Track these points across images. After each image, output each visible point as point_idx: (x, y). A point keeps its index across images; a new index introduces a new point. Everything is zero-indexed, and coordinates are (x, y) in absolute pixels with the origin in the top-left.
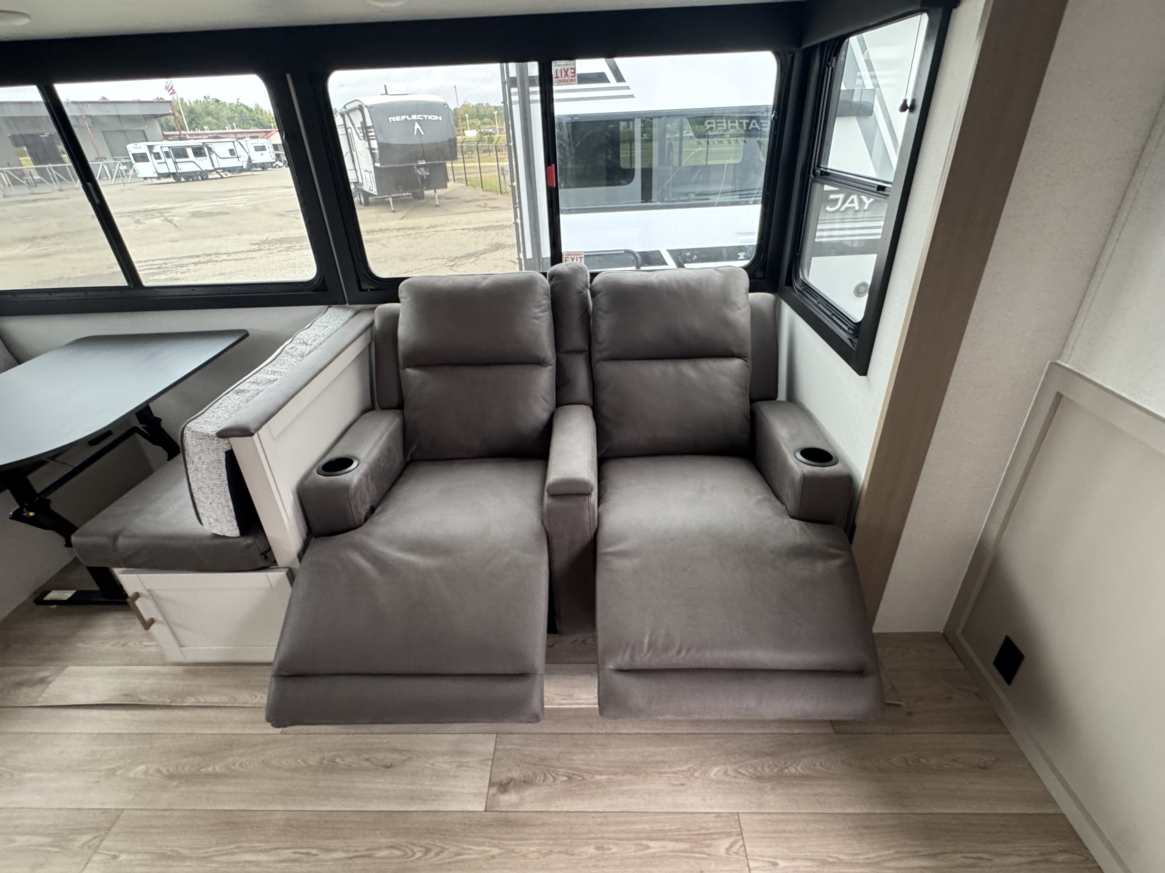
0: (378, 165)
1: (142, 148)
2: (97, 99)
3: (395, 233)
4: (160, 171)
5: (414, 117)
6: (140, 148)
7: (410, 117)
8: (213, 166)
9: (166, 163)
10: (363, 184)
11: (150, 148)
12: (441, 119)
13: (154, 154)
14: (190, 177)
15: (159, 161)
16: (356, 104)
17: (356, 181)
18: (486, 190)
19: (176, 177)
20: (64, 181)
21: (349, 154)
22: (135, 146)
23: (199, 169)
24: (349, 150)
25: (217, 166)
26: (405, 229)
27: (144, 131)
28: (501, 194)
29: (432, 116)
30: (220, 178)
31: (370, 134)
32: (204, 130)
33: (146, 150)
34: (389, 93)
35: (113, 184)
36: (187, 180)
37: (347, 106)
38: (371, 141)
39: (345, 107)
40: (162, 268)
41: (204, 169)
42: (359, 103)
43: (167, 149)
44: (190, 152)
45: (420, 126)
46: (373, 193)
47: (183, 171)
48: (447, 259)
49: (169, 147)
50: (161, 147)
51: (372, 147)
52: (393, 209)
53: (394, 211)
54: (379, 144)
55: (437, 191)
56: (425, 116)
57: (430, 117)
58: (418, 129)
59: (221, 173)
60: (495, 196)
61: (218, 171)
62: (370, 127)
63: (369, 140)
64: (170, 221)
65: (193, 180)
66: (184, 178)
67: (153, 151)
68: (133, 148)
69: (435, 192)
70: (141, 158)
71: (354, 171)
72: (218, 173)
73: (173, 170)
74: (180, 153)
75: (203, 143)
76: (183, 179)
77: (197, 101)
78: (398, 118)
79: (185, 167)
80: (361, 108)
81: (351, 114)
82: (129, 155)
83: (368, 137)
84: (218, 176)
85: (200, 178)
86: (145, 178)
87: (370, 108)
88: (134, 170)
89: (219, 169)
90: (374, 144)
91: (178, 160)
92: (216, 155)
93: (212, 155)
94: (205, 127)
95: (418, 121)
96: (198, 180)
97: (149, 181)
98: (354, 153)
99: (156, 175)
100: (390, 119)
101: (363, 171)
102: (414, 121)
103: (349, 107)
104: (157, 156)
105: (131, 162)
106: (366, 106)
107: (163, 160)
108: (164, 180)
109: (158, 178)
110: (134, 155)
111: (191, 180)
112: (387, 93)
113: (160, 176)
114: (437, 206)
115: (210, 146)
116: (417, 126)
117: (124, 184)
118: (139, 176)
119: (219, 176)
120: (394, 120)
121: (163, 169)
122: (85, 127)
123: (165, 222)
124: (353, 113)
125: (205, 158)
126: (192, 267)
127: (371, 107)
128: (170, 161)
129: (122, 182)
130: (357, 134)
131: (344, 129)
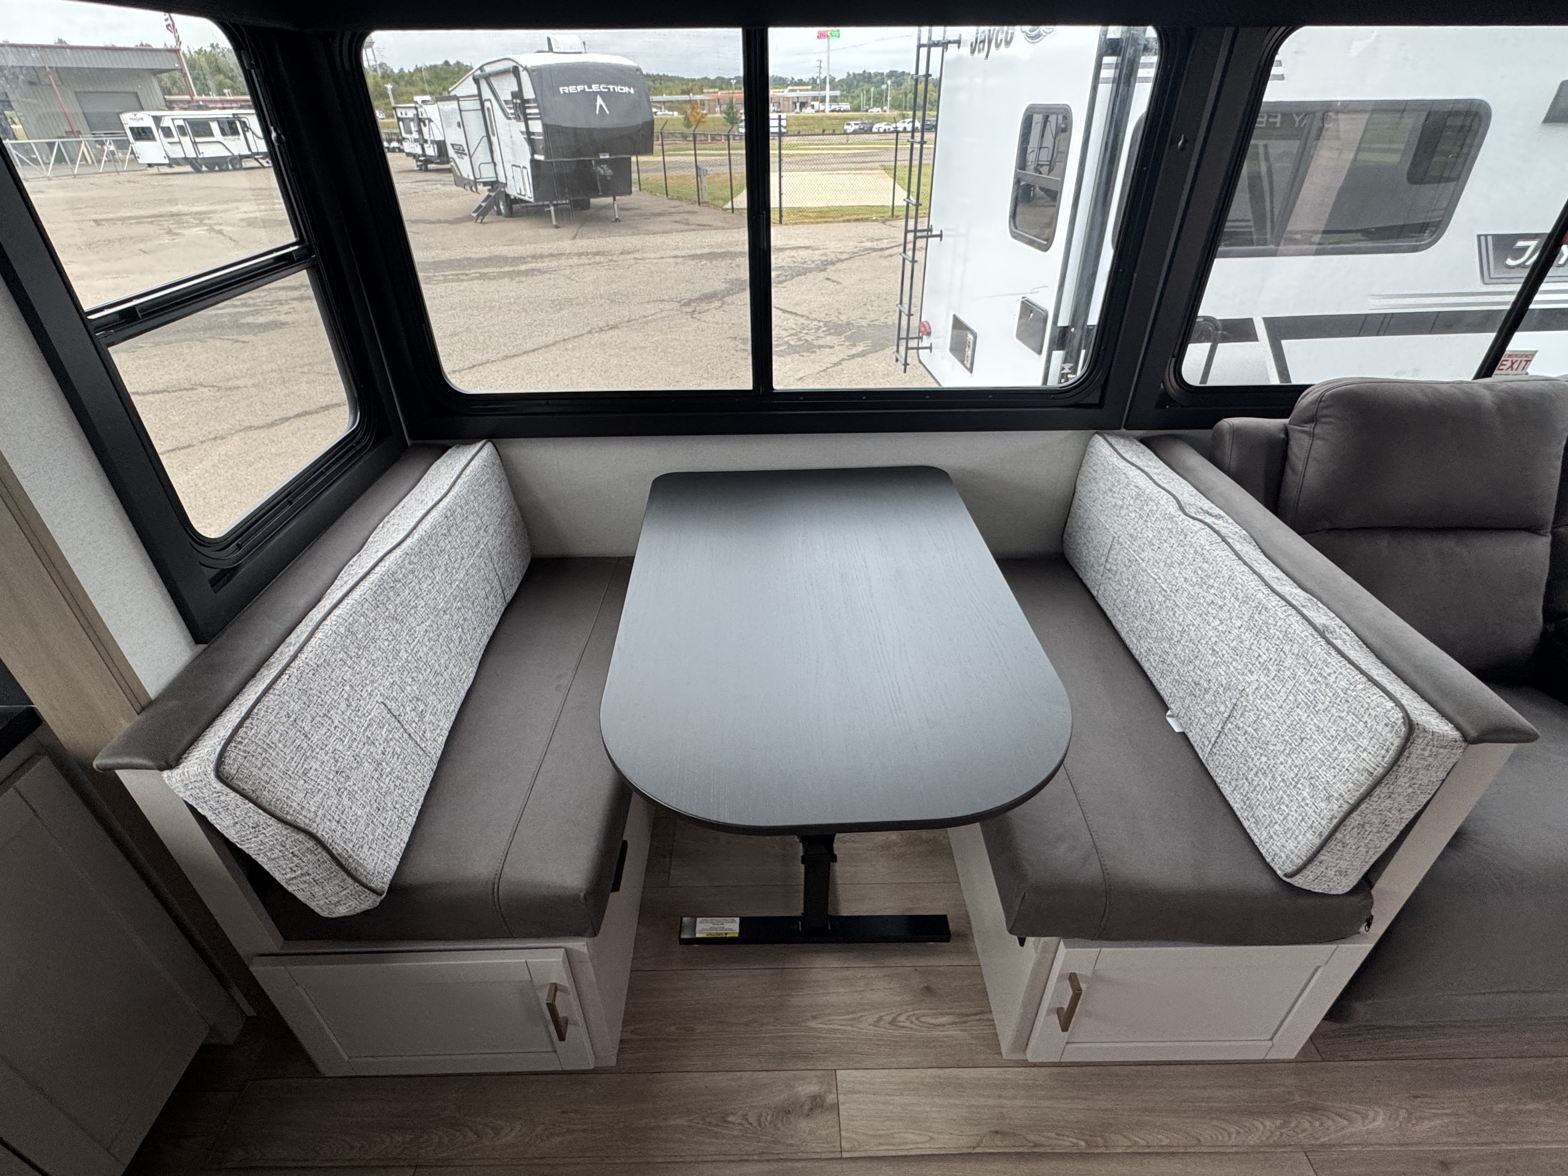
0: (540, 157)
1: (145, 119)
2: (51, 42)
3: (575, 260)
4: (172, 156)
5: (595, 88)
6: (142, 119)
7: (590, 87)
8: (250, 149)
9: (180, 142)
10: (506, 184)
11: (157, 120)
12: (632, 91)
13: (163, 129)
14: (217, 165)
15: (171, 140)
16: (509, 65)
17: (495, 179)
18: (672, 199)
19: (197, 165)
20: (29, 165)
21: (485, 139)
22: (134, 117)
23: (229, 154)
24: (485, 134)
25: (254, 150)
26: (587, 254)
27: (136, 94)
28: (699, 204)
29: (619, 87)
30: (258, 168)
31: (528, 111)
32: (224, 95)
33: (149, 122)
34: (555, 50)
35: (103, 173)
36: (211, 170)
37: (485, 67)
38: (530, 122)
39: (481, 68)
40: (250, 306)
41: (236, 154)
42: (514, 64)
43: (181, 123)
44: (215, 127)
45: (604, 101)
46: (526, 198)
47: (206, 156)
48: (679, 302)
49: (184, 120)
50: (173, 119)
51: (531, 130)
52: (554, 223)
53: (557, 227)
54: (545, 125)
55: (617, 198)
56: (611, 87)
57: (618, 89)
58: (601, 106)
59: (261, 161)
60: (690, 208)
61: (257, 157)
62: (528, 101)
63: (526, 120)
64: (220, 232)
65: (221, 170)
66: (206, 166)
67: (161, 125)
68: (130, 120)
69: (614, 199)
70: (142, 134)
71: (492, 165)
72: (256, 160)
73: (191, 154)
74: (200, 129)
75: (234, 115)
76: (204, 168)
77: (201, 50)
78: (572, 89)
79: (210, 151)
80: (515, 71)
81: (493, 81)
82: (124, 129)
83: (525, 115)
84: (256, 164)
85: (230, 167)
86: (150, 165)
87: (530, 71)
88: (133, 152)
89: (258, 154)
90: (536, 127)
91: (198, 140)
92: (253, 133)
93: (247, 134)
94: (226, 91)
95: (601, 93)
96: (227, 170)
97: (154, 170)
98: (494, 139)
99: (167, 161)
100: (561, 89)
101: (508, 166)
102: (595, 94)
103: (488, 69)
104: (167, 132)
105: (128, 140)
106: (525, 69)
107: (176, 139)
108: (177, 169)
109: (170, 165)
110: (131, 129)
111: (217, 168)
112: (551, 50)
113: (173, 162)
114: (617, 220)
115: (245, 120)
116: (600, 101)
117: (118, 172)
118: (140, 161)
119: (259, 165)
120: (567, 91)
121: (177, 153)
122: (51, 85)
123: (213, 234)
124: (497, 78)
125: (237, 137)
126: (296, 304)
127: (534, 71)
128: (186, 140)
129: (114, 169)
130: (503, 110)
131: (478, 102)
